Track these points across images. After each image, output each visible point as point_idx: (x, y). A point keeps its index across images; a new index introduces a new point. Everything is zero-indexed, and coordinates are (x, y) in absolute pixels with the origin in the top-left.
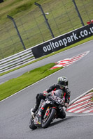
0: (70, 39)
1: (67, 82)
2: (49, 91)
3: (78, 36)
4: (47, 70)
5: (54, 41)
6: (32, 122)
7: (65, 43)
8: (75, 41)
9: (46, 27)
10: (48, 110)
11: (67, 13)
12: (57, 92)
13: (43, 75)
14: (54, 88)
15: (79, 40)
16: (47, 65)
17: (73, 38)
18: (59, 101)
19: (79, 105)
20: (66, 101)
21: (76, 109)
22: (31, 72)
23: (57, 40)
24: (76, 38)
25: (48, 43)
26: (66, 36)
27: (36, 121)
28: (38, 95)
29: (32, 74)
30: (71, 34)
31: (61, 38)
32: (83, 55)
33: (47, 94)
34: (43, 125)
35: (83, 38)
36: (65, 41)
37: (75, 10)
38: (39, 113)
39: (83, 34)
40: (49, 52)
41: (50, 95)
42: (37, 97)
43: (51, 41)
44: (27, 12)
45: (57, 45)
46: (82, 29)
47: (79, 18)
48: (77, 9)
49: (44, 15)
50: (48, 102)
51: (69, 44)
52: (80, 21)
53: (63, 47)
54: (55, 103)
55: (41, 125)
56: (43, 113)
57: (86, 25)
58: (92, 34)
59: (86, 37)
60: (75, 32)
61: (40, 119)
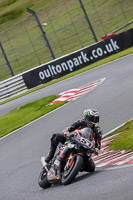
0: (77, 62)
1: (98, 118)
2: (71, 130)
3: (88, 57)
4: (44, 106)
5: (54, 64)
6: (44, 177)
7: (71, 67)
8: (85, 65)
9: (44, 43)
10: (71, 157)
11: (73, 24)
12: (83, 131)
13: (39, 112)
14: (78, 126)
15: (91, 62)
16: (45, 98)
17: (82, 59)
18: (87, 144)
20: (96, 145)
22: (21, 108)
23: (59, 62)
24: (86, 59)
25: (46, 67)
26: (71, 57)
27: (51, 175)
28: (54, 135)
29: (23, 111)
30: (79, 54)
31: (65, 60)
32: (95, 85)
33: (69, 134)
34: (63, 181)
35: (95, 60)
36: (70, 64)
37: (85, 20)
38: (57, 163)
39: (96, 54)
40: (47, 80)
41: (73, 136)
42: (52, 139)
43: (51, 64)
44: (15, 23)
45: (59, 69)
46: (95, 47)
47: (90, 31)
48: (87, 18)
49: (40, 26)
50: (71, 146)
51: (76, 68)
53: (68, 72)
54: (82, 147)
55: (60, 180)
56: (63, 162)
57: (100, 40)
58: (109, 54)
59: (100, 58)
60: (84, 51)
61: (58, 171)
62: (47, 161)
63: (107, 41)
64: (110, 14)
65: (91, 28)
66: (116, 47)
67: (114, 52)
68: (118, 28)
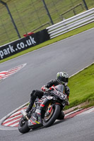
0: (6, 52)
3: (14, 48)
7: (2, 56)
8: (12, 54)
10: (50, 106)
11: (3, 25)
17: (10, 50)
18: (62, 96)
19: (15, 119)
21: (12, 122)
24: (12, 50)
30: (7, 46)
35: (19, 51)
36: (1, 54)
37: (12, 23)
38: (38, 111)
39: (19, 46)
46: (19, 42)
47: (15, 30)
48: (13, 21)
52: (16, 33)
55: (41, 124)
57: (22, 37)
58: (29, 47)
59: (22, 50)
60: (11, 45)
61: (39, 118)
62: (27, 112)
63: (27, 38)
64: (29, 18)
65: (16, 28)
66: (34, 42)
67: (32, 46)
68: (35, 29)
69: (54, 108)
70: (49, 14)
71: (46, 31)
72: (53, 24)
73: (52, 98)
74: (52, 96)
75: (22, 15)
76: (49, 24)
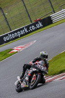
0: (22, 32)
3: (28, 30)
4: (6, 54)
5: (11, 33)
6: (18, 86)
7: (19, 35)
8: (26, 34)
11: (20, 14)
15: (29, 33)
16: (7, 50)
17: (25, 31)
23: (14, 33)
25: (7, 35)
26: (19, 30)
28: (25, 65)
30: (23, 29)
31: (16, 31)
32: (31, 43)
35: (31, 32)
36: (19, 34)
37: (26, 12)
39: (31, 28)
40: (8, 41)
41: (35, 65)
42: (24, 67)
43: (9, 34)
45: (13, 36)
47: (28, 18)
49: (4, 15)
51: (22, 36)
53: (18, 37)
54: (40, 70)
55: (28, 87)
56: (30, 78)
57: (33, 22)
58: (38, 29)
59: (33, 31)
61: (28, 83)
63: (37, 22)
64: (38, 9)
65: (29, 16)
67: (40, 28)
68: (42, 16)
69: (37, 76)
70: (52, 6)
71: (50, 18)
72: (55, 13)
73: (35, 70)
74: (36, 68)
75: (33, 6)
76: (52, 13)
